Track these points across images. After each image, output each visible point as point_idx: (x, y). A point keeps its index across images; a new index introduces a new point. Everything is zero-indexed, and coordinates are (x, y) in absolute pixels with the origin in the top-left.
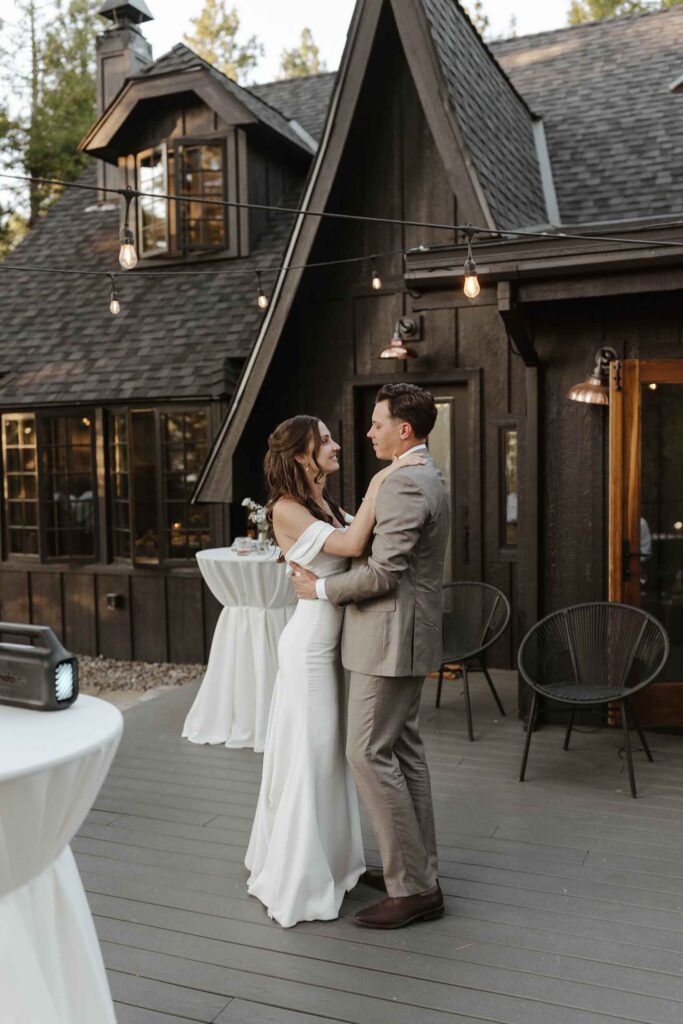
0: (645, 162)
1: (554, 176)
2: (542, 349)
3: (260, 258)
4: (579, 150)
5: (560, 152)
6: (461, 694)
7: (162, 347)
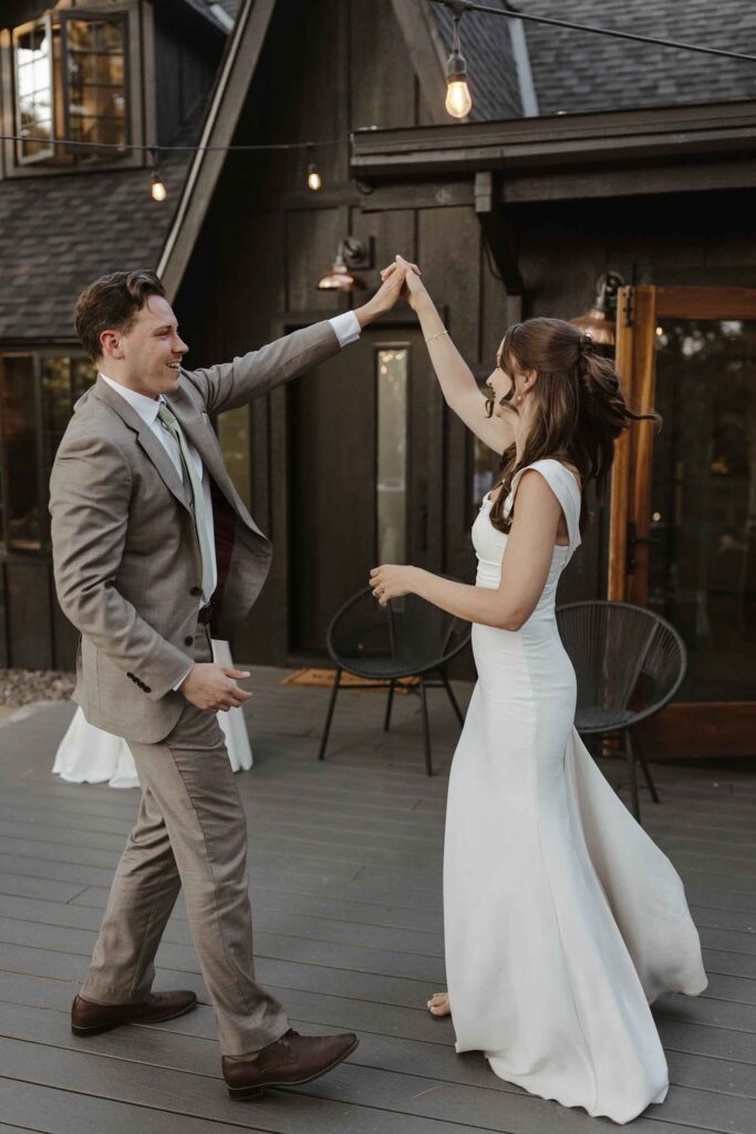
0: (644, 68)
1: (535, 80)
2: (529, 272)
3: (170, 169)
4: (566, 51)
5: (542, 53)
6: (417, 712)
7: (44, 275)
